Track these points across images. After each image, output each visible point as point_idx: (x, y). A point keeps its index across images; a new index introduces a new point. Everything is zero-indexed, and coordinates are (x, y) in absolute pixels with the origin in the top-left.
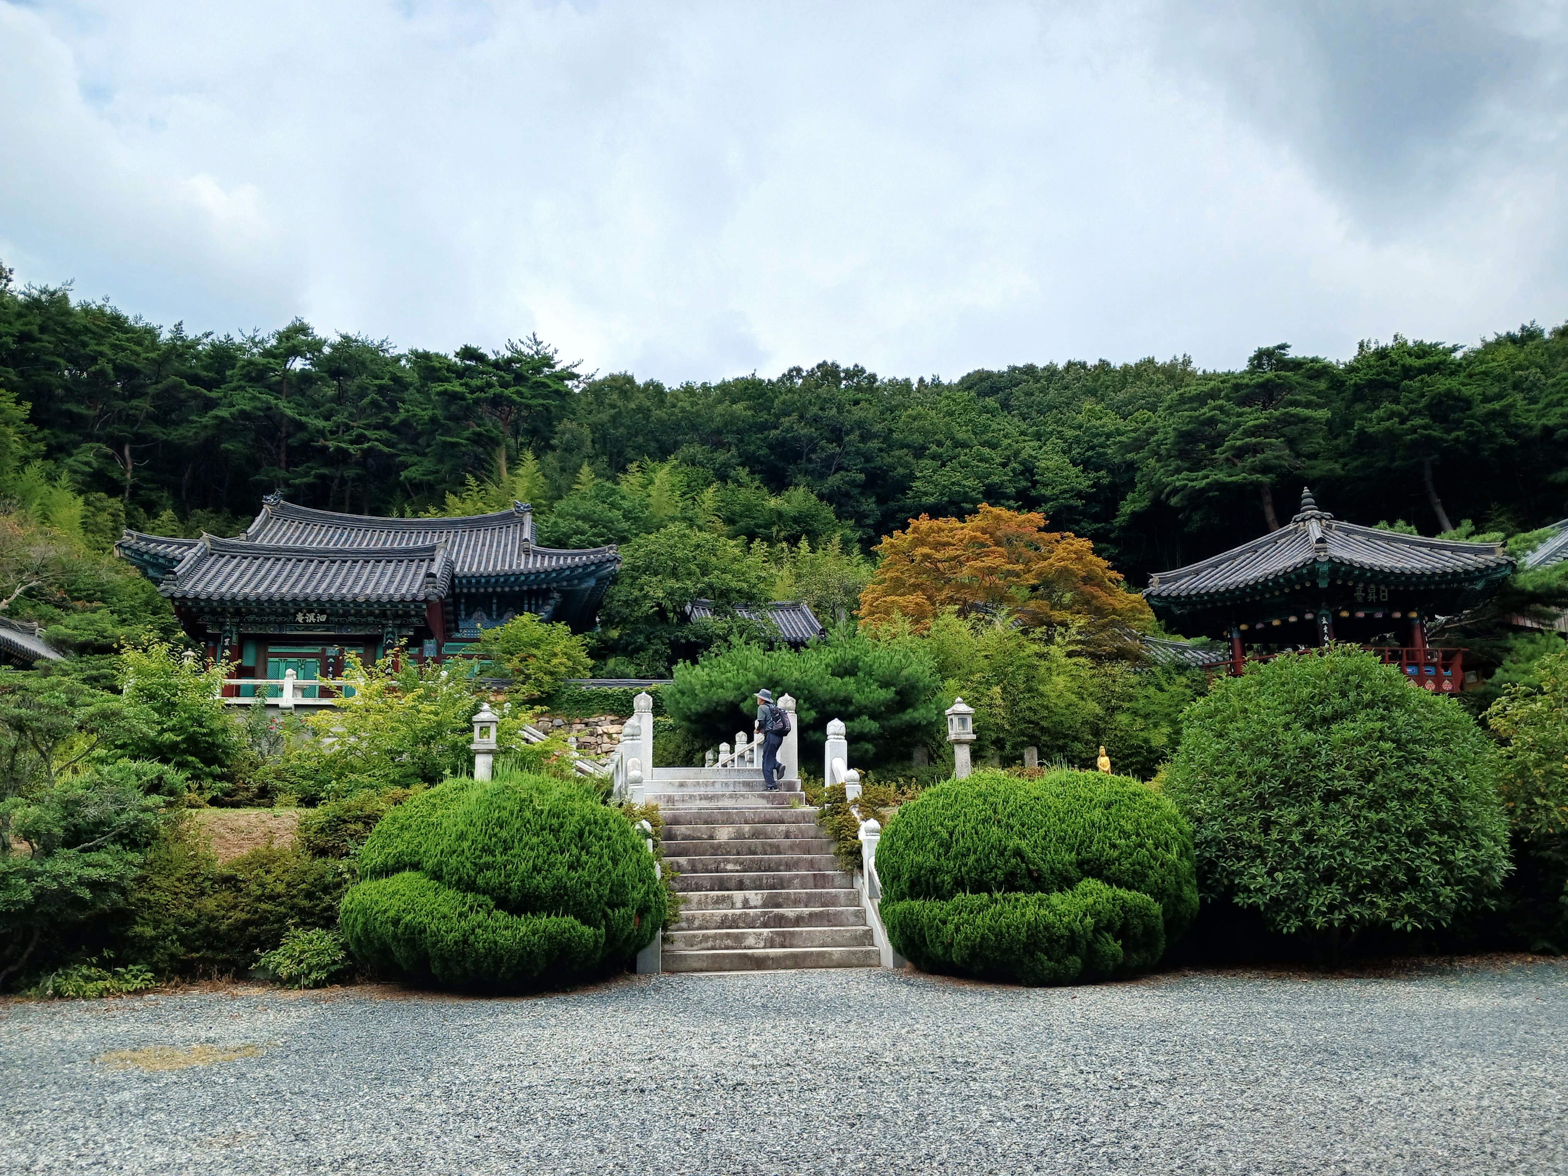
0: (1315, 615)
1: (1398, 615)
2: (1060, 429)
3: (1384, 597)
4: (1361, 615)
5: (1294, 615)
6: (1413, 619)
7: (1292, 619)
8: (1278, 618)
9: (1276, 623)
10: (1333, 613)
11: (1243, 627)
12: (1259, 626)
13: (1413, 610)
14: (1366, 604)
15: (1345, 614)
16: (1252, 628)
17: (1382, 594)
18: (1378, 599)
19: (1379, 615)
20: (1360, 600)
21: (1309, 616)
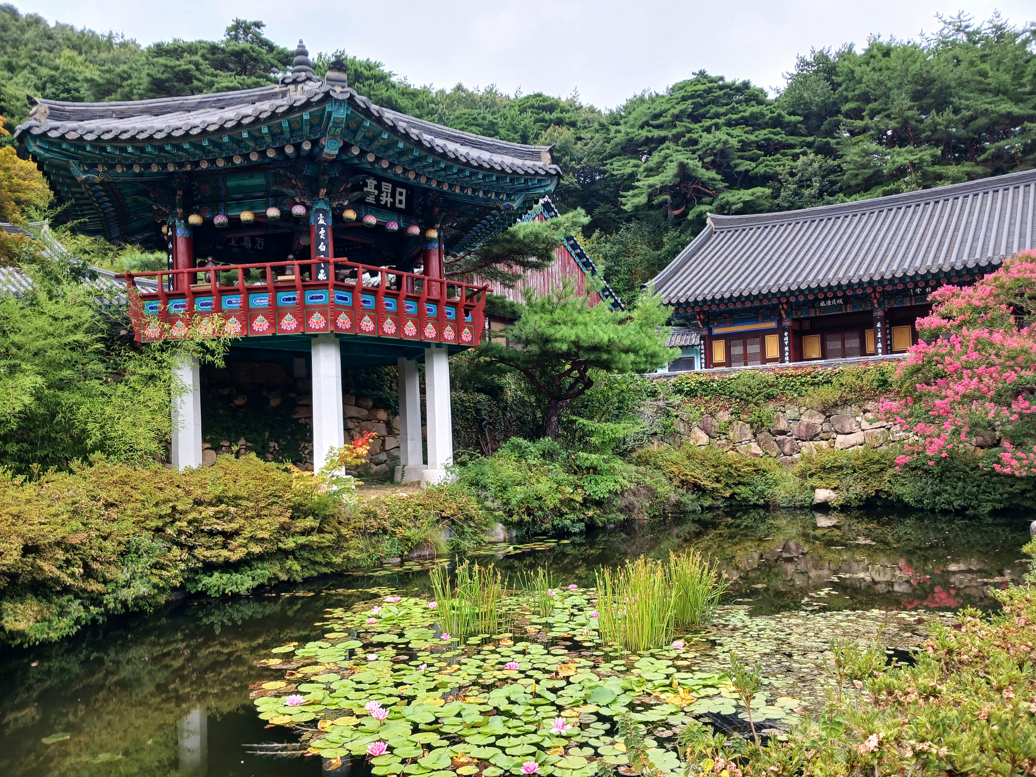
0: (308, 208)
1: (416, 230)
2: (34, 65)
3: (401, 202)
4: (371, 220)
5: (274, 206)
6: (432, 240)
7: (273, 212)
8: (251, 209)
9: (246, 216)
10: (333, 209)
11: (194, 219)
12: (220, 220)
13: (432, 228)
14: (378, 208)
15: (350, 214)
16: (208, 223)
17: (398, 197)
18: (393, 204)
19: (394, 227)
20: (371, 199)
21: (299, 210)
